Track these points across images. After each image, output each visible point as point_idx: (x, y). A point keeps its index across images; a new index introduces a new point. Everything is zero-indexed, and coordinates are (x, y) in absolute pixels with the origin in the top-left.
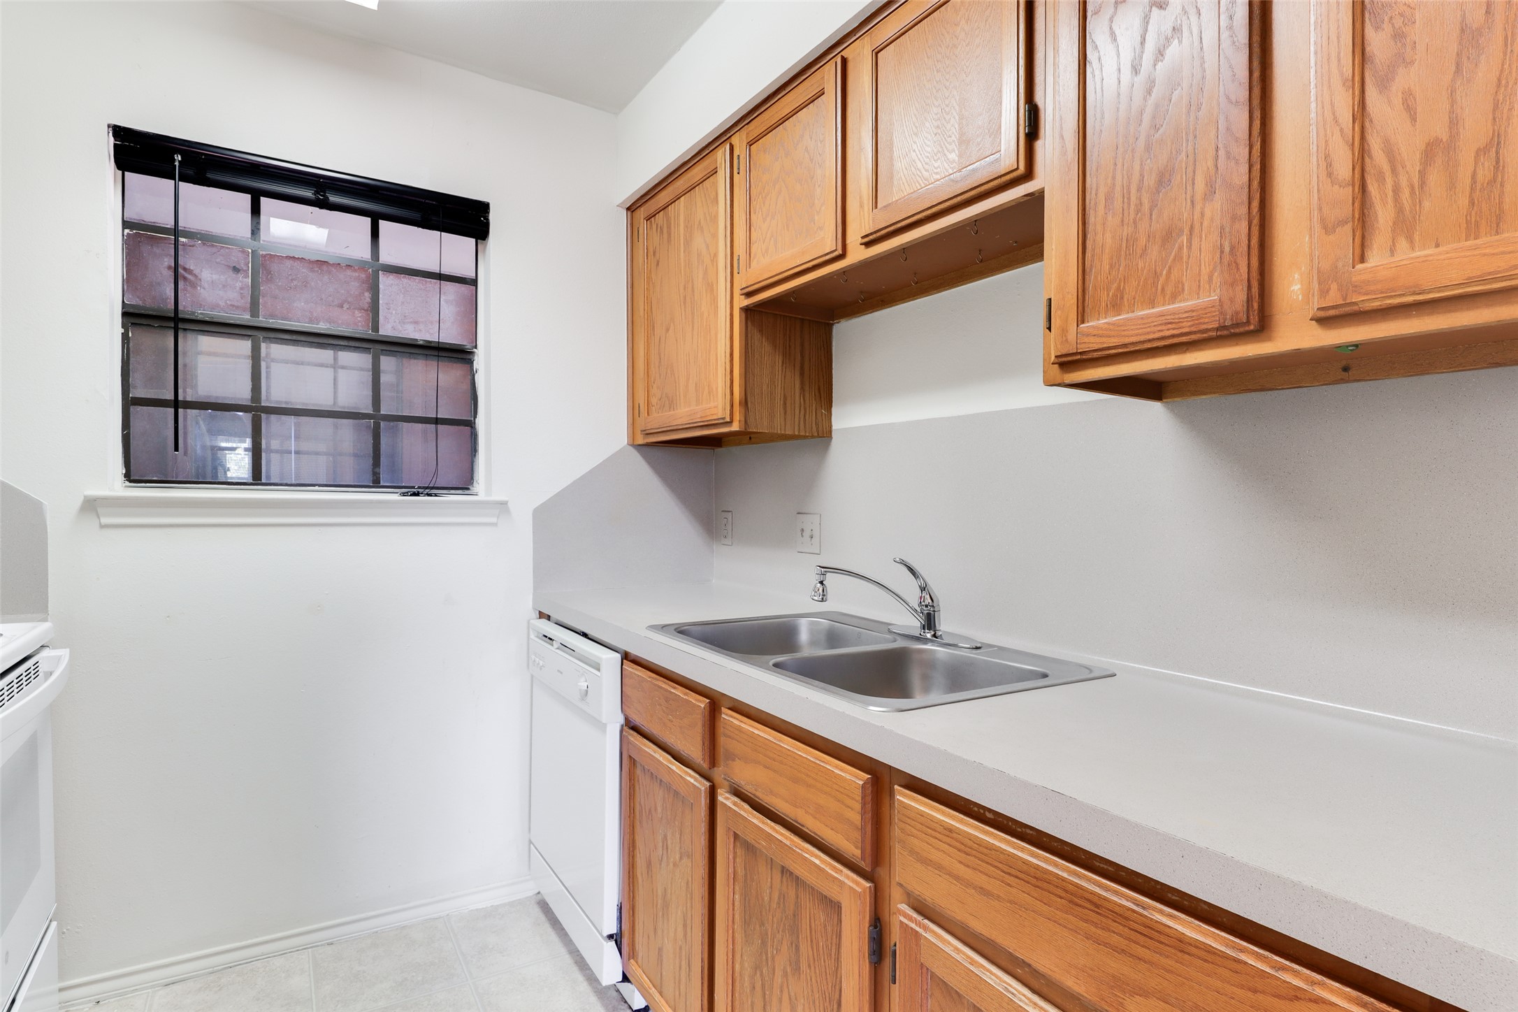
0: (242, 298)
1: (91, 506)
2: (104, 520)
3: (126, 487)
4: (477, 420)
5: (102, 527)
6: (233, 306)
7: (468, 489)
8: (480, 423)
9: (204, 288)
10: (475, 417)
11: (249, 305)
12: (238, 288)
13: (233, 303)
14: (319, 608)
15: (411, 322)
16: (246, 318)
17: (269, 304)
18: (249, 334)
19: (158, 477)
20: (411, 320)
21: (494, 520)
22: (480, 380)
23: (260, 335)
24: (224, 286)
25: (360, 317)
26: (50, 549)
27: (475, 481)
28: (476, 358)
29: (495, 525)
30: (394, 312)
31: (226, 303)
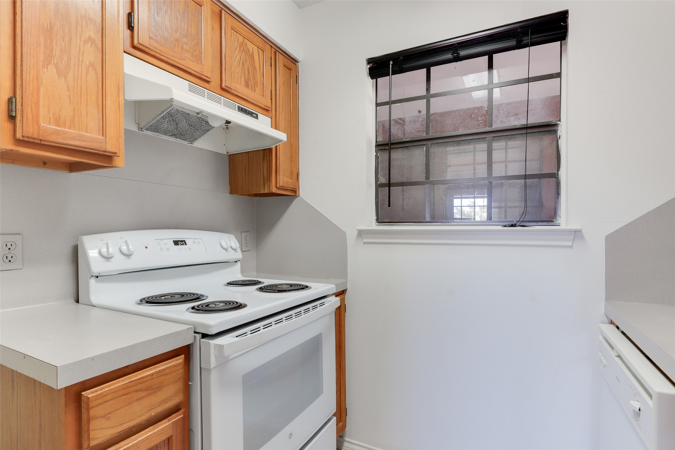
0: (422, 126)
1: (361, 233)
2: (365, 240)
3: (377, 225)
4: (559, 173)
5: (365, 243)
6: (418, 131)
7: (552, 221)
8: (562, 174)
9: (407, 126)
10: (558, 170)
11: (425, 129)
12: (421, 121)
13: (418, 130)
14: (452, 292)
15: (513, 115)
16: (424, 135)
17: (434, 125)
18: (425, 143)
19: (388, 220)
20: (513, 114)
21: (570, 244)
22: (562, 143)
23: (429, 143)
24: (415, 122)
25: (481, 120)
26: (348, 252)
27: (557, 216)
28: (559, 128)
29: (571, 247)
30: (502, 112)
31: (415, 131)
